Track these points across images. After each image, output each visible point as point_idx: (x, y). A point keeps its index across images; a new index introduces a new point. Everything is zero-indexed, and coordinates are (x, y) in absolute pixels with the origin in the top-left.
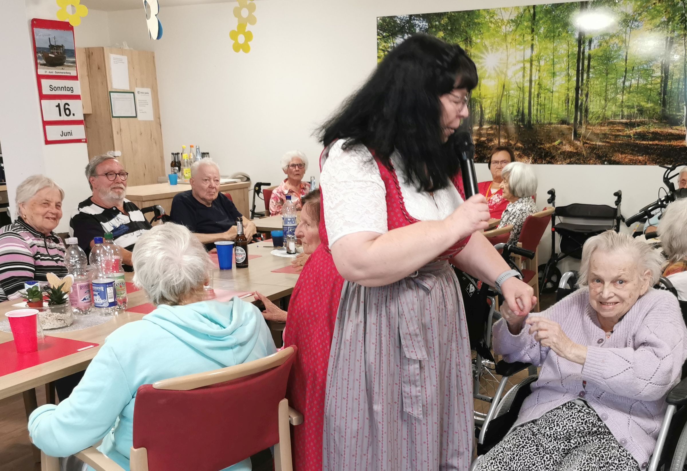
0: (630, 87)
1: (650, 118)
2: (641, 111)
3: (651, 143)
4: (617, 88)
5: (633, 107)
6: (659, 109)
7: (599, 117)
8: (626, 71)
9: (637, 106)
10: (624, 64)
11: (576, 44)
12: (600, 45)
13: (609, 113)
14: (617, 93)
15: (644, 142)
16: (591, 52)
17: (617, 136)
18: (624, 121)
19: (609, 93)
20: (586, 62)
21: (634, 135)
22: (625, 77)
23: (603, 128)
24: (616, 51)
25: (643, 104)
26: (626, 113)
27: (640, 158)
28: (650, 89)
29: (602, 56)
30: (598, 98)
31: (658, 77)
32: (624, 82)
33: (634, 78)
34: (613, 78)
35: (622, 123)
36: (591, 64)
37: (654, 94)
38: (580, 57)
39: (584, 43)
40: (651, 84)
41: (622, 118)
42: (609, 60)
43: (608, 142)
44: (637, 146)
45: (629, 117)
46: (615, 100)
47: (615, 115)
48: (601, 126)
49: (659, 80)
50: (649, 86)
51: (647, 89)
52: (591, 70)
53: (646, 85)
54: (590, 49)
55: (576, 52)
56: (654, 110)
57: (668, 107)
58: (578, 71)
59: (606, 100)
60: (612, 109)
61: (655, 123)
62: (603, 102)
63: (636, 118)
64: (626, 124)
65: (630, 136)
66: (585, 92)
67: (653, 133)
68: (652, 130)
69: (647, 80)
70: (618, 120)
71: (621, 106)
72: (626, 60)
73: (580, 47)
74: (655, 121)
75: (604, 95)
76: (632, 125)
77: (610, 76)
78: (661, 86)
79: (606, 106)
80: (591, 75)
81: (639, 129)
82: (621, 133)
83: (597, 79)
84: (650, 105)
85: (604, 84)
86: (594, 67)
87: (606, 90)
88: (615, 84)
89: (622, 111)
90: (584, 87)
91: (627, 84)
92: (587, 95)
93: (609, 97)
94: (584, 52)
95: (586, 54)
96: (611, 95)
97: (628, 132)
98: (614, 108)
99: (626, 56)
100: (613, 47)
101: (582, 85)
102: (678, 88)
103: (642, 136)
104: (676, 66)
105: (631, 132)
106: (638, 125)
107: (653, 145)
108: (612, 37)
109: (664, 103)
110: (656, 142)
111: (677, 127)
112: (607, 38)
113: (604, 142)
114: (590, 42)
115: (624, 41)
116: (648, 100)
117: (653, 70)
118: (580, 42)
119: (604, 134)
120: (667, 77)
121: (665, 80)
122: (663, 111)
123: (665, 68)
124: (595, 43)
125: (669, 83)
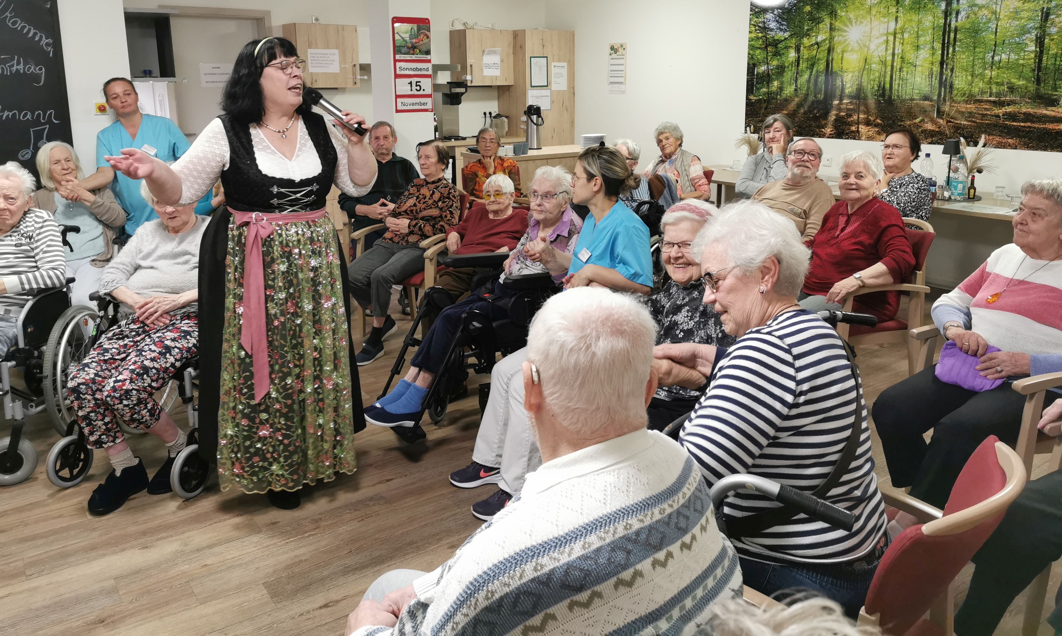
0: (1000, 61)
1: (1022, 97)
2: (1012, 89)
3: (1022, 124)
4: (985, 63)
5: (1002, 84)
6: (1032, 87)
7: (965, 94)
8: (995, 45)
9: (1007, 83)
10: (993, 37)
11: (942, 15)
12: (968, 17)
13: (976, 90)
14: (985, 69)
15: (1015, 124)
16: (958, 24)
17: (984, 115)
18: (992, 99)
19: (976, 68)
20: (952, 35)
21: (1003, 115)
22: (994, 51)
23: (968, 106)
24: (985, 24)
25: (1013, 80)
26: (994, 91)
27: (1010, 140)
28: (1023, 65)
29: (969, 29)
30: (964, 73)
31: (1031, 52)
32: (993, 57)
33: (1004, 53)
34: (981, 52)
35: (990, 101)
36: (958, 36)
37: (1027, 71)
38: (946, 29)
39: (951, 14)
40: (1024, 59)
41: (990, 96)
42: (977, 33)
43: (974, 122)
44: (1006, 127)
45: (998, 95)
46: (982, 75)
47: (983, 92)
48: (967, 103)
49: (1033, 55)
50: (1021, 62)
51: (1019, 65)
52: (957, 43)
53: (1018, 60)
54: (957, 21)
55: (942, 25)
56: (1026, 88)
57: (1042, 85)
58: (943, 44)
59: (972, 76)
60: (979, 85)
61: (1027, 103)
62: (970, 78)
63: (1006, 96)
64: (994, 102)
65: (998, 116)
66: (950, 67)
67: (1025, 114)
68: (1024, 110)
69: (1019, 55)
70: (986, 97)
71: (990, 82)
72: (996, 32)
73: (946, 19)
74: (1027, 100)
75: (971, 70)
76: (1001, 104)
77: (977, 50)
78: (1035, 63)
79: (973, 82)
80: (957, 49)
81: (1009, 109)
82: (988, 112)
83: (964, 53)
84: (1021, 83)
85: (971, 58)
86: (960, 40)
87: (973, 65)
88: (983, 58)
89: (990, 88)
90: (949, 61)
91: (997, 58)
92: (952, 70)
93: (976, 72)
94: (950, 25)
95: (953, 26)
96: (978, 71)
97: (996, 111)
98: (981, 85)
99: (996, 29)
100: (982, 19)
101: (947, 59)
102: (1055, 64)
103: (1012, 117)
104: (1053, 40)
105: (1000, 111)
106: (1008, 105)
107: (1024, 127)
108: (981, 7)
109: (1038, 81)
110: (1029, 124)
111: (1054, 108)
112: (976, 9)
113: (969, 121)
114: (958, 13)
115: (995, 13)
116: (1020, 77)
117: (1026, 44)
118: (947, 14)
119: (971, 113)
120: (1041, 52)
121: (1040, 55)
122: (1037, 89)
123: (1040, 42)
124: (963, 14)
125: (1045, 58)
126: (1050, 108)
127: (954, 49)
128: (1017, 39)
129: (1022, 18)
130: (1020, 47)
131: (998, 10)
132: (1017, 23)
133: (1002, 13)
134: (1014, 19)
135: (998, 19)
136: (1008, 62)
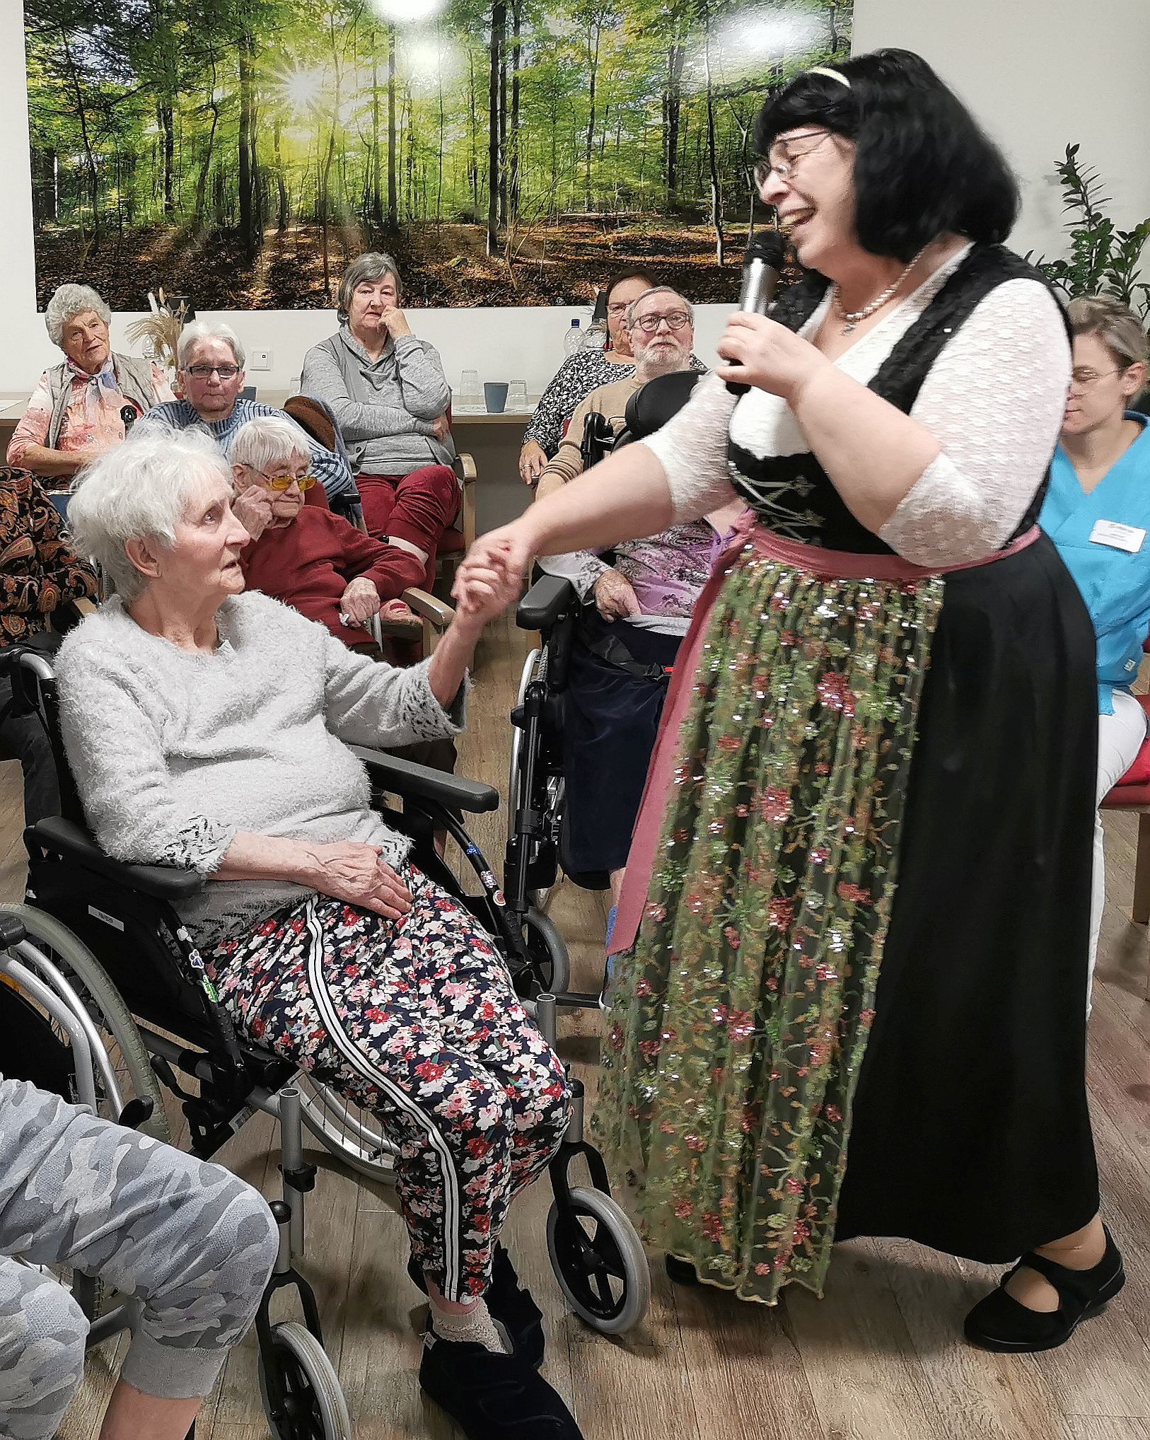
0: (603, 145)
1: (645, 209)
2: (627, 196)
3: (649, 259)
4: (575, 149)
5: (610, 188)
6: (662, 192)
7: (541, 207)
8: (592, 115)
9: (619, 185)
10: (588, 100)
11: (486, 56)
12: (538, 60)
13: (562, 200)
14: (577, 160)
15: (636, 258)
16: (519, 74)
17: (579, 246)
18: (593, 215)
19: (560, 157)
20: (509, 95)
21: (615, 244)
22: (591, 126)
23: (550, 230)
24: (570, 74)
25: (629, 180)
26: (596, 199)
28: (643, 151)
29: (541, 83)
30: (537, 168)
31: (657, 128)
32: (589, 138)
33: (610, 129)
34: (566, 128)
35: (589, 219)
36: (521, 98)
37: (651, 161)
38: (497, 83)
39: (503, 54)
40: (645, 141)
41: (590, 210)
42: (557, 92)
43: (563, 259)
45: (603, 207)
46: (572, 172)
47: (576, 204)
48: (547, 225)
49: (660, 134)
50: (641, 145)
51: (638, 152)
52: (521, 111)
53: (634, 142)
54: (516, 68)
55: (488, 74)
56: (652, 193)
57: (680, 187)
58: (493, 112)
59: (554, 173)
60: (568, 191)
61: (655, 219)
62: (549, 177)
63: (617, 209)
64: (598, 222)
65: (605, 247)
66: (509, 156)
67: (652, 239)
68: (650, 234)
69: (635, 133)
70: (581, 213)
71: (587, 185)
72: (592, 91)
73: (495, 63)
74: (656, 215)
75: (550, 161)
76: (610, 224)
77: (559, 123)
78: (665, 146)
79: (555, 186)
80: (521, 122)
81: (625, 233)
82: (587, 240)
83: (535, 129)
84: (643, 183)
85: (550, 140)
86: (526, 106)
87: (554, 152)
88: (572, 140)
89: (588, 194)
90: (507, 145)
91: (596, 139)
92: (514, 163)
93: (561, 166)
94: (503, 75)
95: (510, 76)
96: (564, 163)
97: (602, 238)
98: (571, 189)
99: (592, 84)
100: (564, 65)
101: (503, 141)
102: (699, 149)
103: (631, 246)
104: (692, 105)
105: (609, 237)
106: (623, 224)
107: (653, 263)
108: (561, 43)
109: (672, 180)
110: (660, 258)
111: (700, 227)
112: (552, 45)
113: (553, 259)
114: (517, 53)
115: (587, 54)
116: (640, 173)
117: (647, 112)
118: (496, 53)
119: (555, 243)
120: (674, 128)
121: (672, 133)
122: (670, 194)
123: (671, 109)
124: (527, 55)
125: (680, 139)
126: (694, 228)
127: (515, 121)
128: (631, 104)
129: (637, 66)
130: (637, 119)
131: (593, 49)
132: (629, 73)
133: (601, 53)
134: (623, 66)
135: (594, 67)
136: (618, 146)
